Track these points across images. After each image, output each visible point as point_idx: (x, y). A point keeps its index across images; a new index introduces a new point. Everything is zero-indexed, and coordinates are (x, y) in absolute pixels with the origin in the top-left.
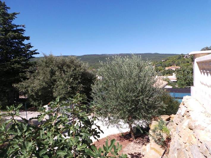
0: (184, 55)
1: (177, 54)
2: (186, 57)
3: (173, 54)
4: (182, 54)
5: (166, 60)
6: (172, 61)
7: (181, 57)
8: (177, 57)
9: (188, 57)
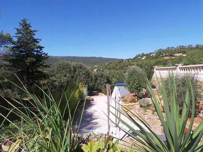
0: (123, 60)
1: (118, 59)
2: (124, 62)
3: (114, 59)
4: (122, 59)
5: (109, 64)
6: (116, 65)
7: (121, 61)
8: (118, 62)
9: (126, 62)
